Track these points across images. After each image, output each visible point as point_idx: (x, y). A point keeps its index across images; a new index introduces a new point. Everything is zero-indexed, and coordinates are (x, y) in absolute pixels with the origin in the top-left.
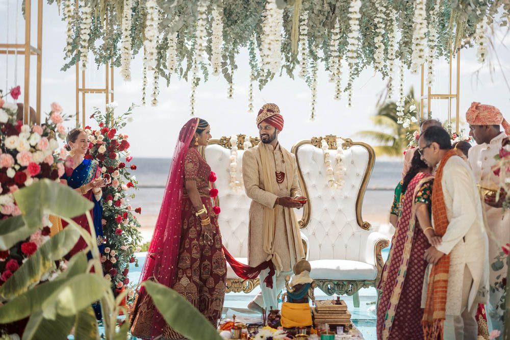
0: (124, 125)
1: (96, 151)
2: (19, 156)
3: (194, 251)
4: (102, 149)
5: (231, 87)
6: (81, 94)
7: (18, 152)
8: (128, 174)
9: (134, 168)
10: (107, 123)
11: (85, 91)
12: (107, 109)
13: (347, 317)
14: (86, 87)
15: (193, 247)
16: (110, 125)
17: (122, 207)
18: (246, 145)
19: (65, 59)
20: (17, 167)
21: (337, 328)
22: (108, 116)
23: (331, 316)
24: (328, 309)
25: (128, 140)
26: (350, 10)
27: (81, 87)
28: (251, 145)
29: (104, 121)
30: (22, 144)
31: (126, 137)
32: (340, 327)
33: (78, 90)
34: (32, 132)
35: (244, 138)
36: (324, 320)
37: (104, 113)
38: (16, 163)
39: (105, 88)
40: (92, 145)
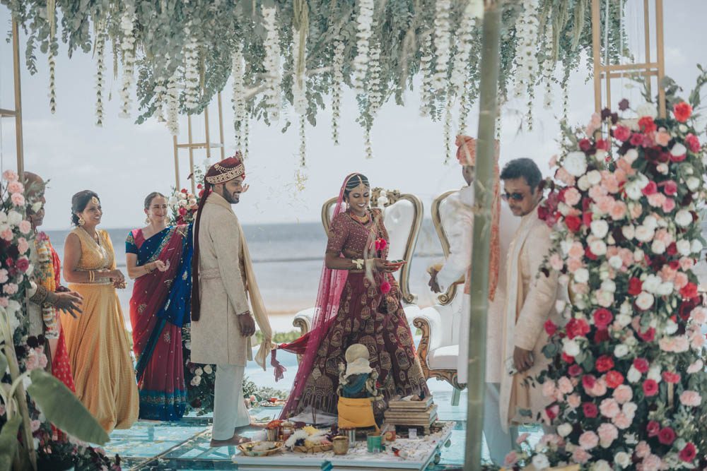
3: (335, 337)
5: (335, 131)
13: (426, 417)
14: (194, 142)
15: (335, 332)
18: (381, 201)
19: (140, 109)
21: (410, 430)
23: (405, 415)
24: (402, 407)
28: (387, 201)
32: (413, 430)
33: (176, 147)
35: (379, 192)
36: (396, 420)
39: (205, 142)
40: (186, 212)
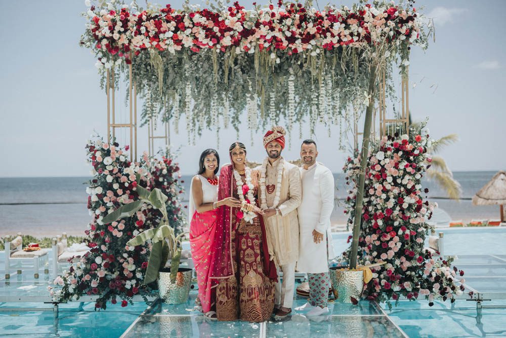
0: (177, 157)
1: (161, 173)
2: (130, 177)
4: (165, 172)
6: (151, 139)
7: (129, 175)
8: (180, 185)
9: (182, 182)
10: (167, 156)
11: (153, 138)
12: (167, 148)
14: (154, 136)
16: (168, 158)
17: (177, 205)
20: (129, 182)
22: (168, 152)
25: (179, 166)
26: (289, 98)
27: (151, 136)
29: (165, 155)
30: (131, 172)
31: (178, 164)
33: (150, 138)
34: (136, 166)
37: (165, 151)
38: (129, 180)
39: (165, 136)
